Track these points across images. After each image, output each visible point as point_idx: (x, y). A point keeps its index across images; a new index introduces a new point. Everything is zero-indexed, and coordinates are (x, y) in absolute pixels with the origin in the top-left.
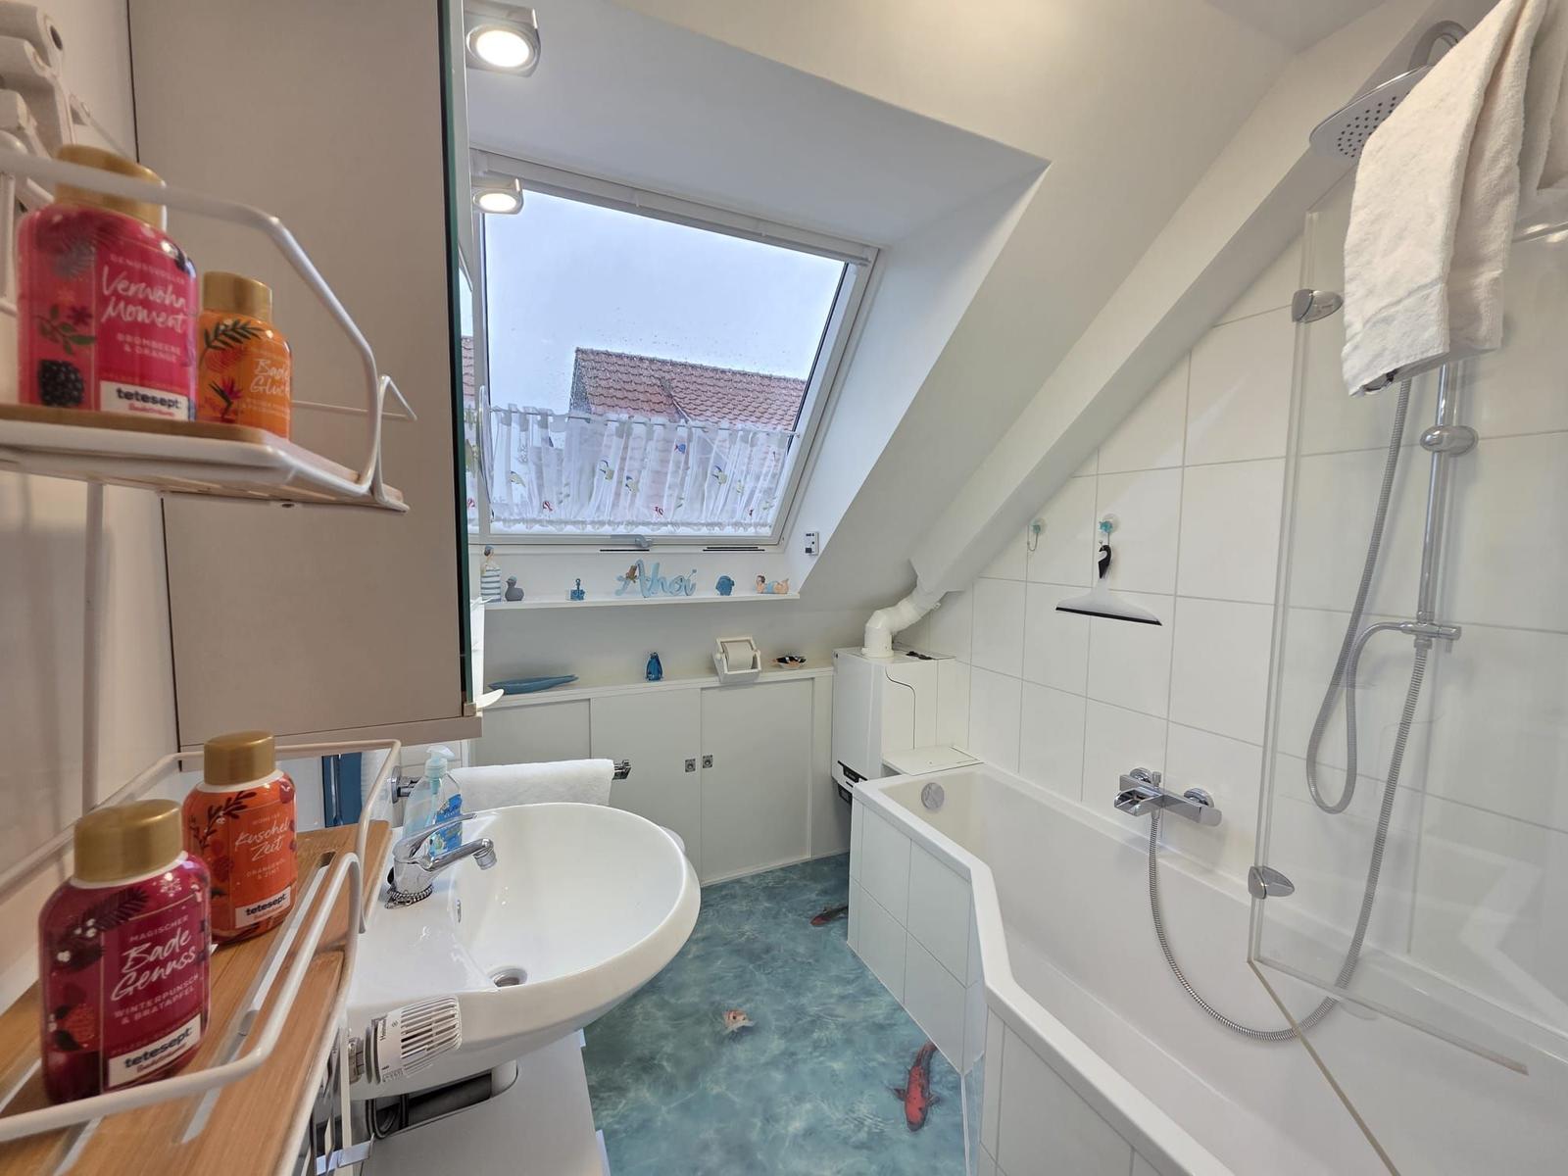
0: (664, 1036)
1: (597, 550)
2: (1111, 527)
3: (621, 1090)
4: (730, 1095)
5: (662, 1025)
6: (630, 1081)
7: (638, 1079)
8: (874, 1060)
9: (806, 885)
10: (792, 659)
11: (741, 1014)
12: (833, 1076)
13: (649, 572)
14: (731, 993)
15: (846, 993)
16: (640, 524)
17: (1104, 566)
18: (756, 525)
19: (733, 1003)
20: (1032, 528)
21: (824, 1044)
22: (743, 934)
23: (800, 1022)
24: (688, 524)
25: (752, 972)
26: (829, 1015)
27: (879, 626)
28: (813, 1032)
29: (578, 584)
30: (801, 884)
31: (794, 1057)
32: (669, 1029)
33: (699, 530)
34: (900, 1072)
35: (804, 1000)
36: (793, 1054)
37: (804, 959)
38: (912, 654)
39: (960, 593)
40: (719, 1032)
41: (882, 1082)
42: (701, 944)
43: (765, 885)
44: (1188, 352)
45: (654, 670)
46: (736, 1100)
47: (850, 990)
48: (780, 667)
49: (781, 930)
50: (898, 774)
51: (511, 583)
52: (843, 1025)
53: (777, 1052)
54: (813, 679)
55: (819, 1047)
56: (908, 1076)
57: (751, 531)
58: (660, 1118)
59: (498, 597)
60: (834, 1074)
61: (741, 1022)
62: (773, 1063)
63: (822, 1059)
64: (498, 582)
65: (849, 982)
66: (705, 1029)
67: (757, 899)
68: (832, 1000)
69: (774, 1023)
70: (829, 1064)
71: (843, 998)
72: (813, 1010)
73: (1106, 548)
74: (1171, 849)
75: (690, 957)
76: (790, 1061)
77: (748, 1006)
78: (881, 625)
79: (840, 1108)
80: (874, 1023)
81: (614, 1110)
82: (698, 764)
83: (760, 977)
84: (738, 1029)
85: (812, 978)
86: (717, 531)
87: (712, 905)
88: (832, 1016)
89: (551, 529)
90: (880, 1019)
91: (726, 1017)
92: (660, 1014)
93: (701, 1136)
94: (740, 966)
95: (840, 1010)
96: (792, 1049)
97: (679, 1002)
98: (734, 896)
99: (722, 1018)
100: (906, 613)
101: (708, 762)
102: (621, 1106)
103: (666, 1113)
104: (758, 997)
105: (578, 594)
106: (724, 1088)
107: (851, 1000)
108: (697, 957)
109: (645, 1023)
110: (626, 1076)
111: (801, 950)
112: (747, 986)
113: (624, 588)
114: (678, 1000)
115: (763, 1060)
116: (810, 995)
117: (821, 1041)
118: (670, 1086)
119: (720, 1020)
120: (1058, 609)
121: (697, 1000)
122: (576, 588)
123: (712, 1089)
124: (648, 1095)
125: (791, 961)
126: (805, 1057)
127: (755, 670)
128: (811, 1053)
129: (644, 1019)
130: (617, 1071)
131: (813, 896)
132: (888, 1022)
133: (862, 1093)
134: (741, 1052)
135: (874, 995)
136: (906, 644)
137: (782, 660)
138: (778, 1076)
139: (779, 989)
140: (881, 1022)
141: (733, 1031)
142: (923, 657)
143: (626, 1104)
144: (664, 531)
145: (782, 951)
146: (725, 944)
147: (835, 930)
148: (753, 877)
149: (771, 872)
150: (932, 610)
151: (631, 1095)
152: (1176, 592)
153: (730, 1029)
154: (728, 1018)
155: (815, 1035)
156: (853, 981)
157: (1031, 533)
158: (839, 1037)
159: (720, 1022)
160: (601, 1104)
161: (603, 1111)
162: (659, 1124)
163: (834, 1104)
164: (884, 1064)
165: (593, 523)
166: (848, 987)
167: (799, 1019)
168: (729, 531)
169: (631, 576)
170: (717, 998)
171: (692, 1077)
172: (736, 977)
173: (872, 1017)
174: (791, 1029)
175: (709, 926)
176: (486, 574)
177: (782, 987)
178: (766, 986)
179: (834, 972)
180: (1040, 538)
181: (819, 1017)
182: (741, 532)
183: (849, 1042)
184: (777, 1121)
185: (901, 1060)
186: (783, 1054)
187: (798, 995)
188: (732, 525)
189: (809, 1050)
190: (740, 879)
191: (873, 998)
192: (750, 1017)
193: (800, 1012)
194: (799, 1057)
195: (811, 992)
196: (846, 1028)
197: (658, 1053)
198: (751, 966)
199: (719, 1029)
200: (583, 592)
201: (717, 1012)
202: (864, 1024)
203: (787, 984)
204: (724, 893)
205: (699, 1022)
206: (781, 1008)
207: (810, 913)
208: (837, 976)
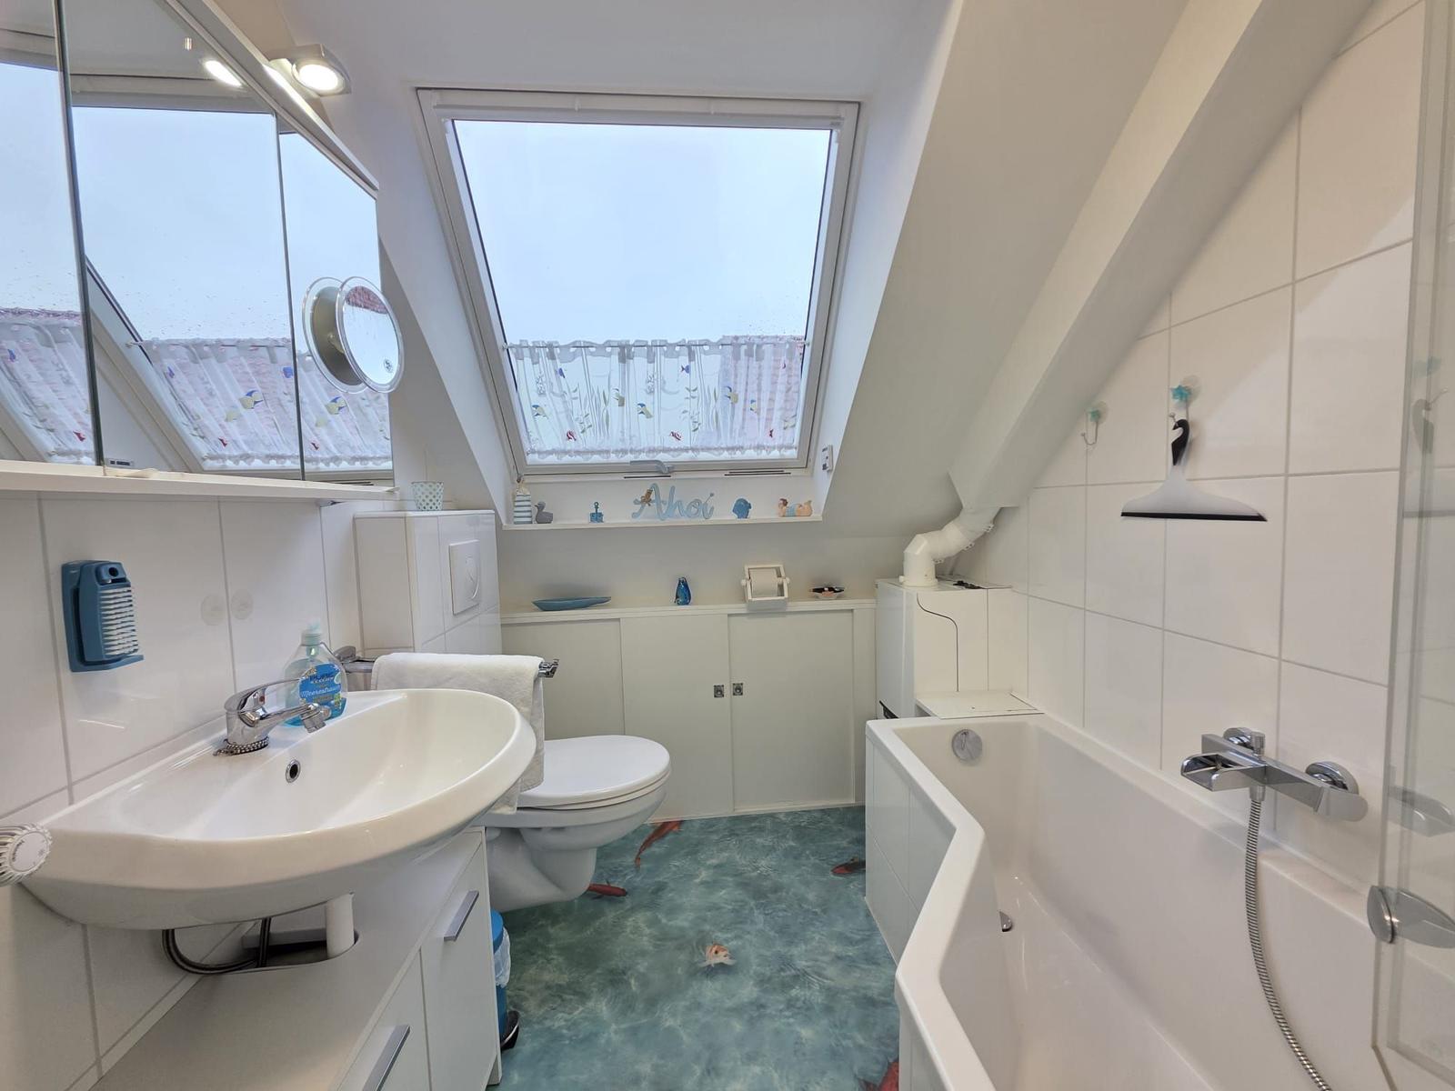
0: (643, 953)
1: (620, 477)
2: (1190, 393)
3: (583, 996)
4: (682, 1032)
5: (646, 943)
6: (595, 990)
7: (602, 990)
8: (850, 1038)
9: (840, 830)
10: (831, 589)
11: (724, 950)
12: (796, 1043)
13: (664, 495)
14: (723, 925)
15: (844, 954)
16: (660, 451)
17: (1179, 448)
18: (780, 448)
19: (720, 935)
20: (1090, 416)
21: (799, 1004)
22: (757, 868)
23: (782, 974)
24: (708, 449)
25: (752, 909)
26: (816, 973)
27: (918, 552)
28: (792, 987)
29: (597, 508)
30: (835, 828)
31: (762, 1010)
32: (651, 948)
33: (720, 454)
34: (878, 1062)
35: (795, 951)
36: (762, 1006)
37: (810, 907)
38: (961, 584)
39: (1015, 509)
40: (696, 963)
41: (851, 1068)
42: (712, 871)
43: (797, 824)
44: (1297, 110)
45: (684, 594)
46: (685, 1038)
47: (851, 951)
48: (817, 597)
49: (798, 872)
50: (929, 716)
51: (540, 507)
52: (829, 989)
53: (746, 1000)
54: (852, 610)
55: (793, 1006)
56: (886, 1069)
57: (775, 454)
58: (606, 1035)
59: (529, 520)
60: (799, 1041)
61: (721, 958)
62: (737, 1011)
63: (791, 1020)
64: (529, 506)
65: (851, 942)
66: (683, 957)
67: (784, 836)
68: (826, 959)
69: (754, 967)
70: (798, 1029)
71: (839, 958)
72: (801, 964)
73: (1183, 424)
74: (1290, 849)
75: (697, 881)
76: (755, 1014)
77: (735, 943)
78: (922, 552)
79: (792, 1083)
80: (865, 997)
81: (570, 1014)
82: (728, 691)
83: (759, 917)
84: (716, 965)
85: (813, 929)
86: (738, 455)
87: (737, 835)
88: (820, 975)
89: (579, 459)
90: (874, 993)
91: (708, 949)
92: (647, 931)
93: (637, 1067)
94: (742, 901)
95: (831, 971)
96: (763, 1001)
97: (670, 923)
98: (761, 829)
99: (704, 950)
100: (953, 538)
101: (738, 689)
102: (576, 1013)
103: (613, 1033)
104: (748, 937)
105: (597, 517)
106: (679, 1022)
107: (848, 963)
108: (702, 883)
109: (631, 936)
110: (594, 984)
111: (811, 896)
112: (741, 922)
113: (641, 510)
114: (670, 921)
115: (729, 1004)
116: (804, 947)
117: (798, 999)
118: (629, 1006)
119: (701, 951)
120: (1124, 514)
121: (686, 924)
122: (594, 511)
123: (666, 1020)
124: (604, 1008)
125: (797, 906)
126: (774, 1013)
127: (782, 598)
128: (781, 1011)
129: (632, 933)
130: (589, 977)
131: (844, 843)
132: (882, 998)
133: (823, 1073)
134: (710, 990)
135: (876, 963)
136: (953, 573)
137: (821, 590)
138: (738, 1026)
139: (772, 933)
140: (875, 997)
141: (710, 966)
142: (973, 587)
143: (583, 1011)
144: (685, 457)
145: (790, 894)
146: (736, 875)
147: (855, 883)
148: (788, 814)
149: (809, 811)
150: (985, 533)
151: (590, 1004)
152: (1287, 470)
153: (707, 963)
154: (710, 950)
155: (794, 992)
156: (857, 942)
157: (1090, 423)
158: (820, 1001)
159: (701, 954)
160: (560, 1005)
161: (561, 1012)
162: (603, 1041)
163: (787, 1078)
164: (860, 1047)
165: (616, 452)
166: (850, 948)
167: (782, 970)
168: (751, 454)
169: (647, 499)
170: (707, 927)
171: (652, 1002)
172: (733, 911)
173: (864, 988)
174: (770, 979)
175: (727, 855)
176: (517, 499)
177: (776, 932)
178: (760, 926)
179: (839, 927)
180: (1101, 426)
181: (805, 973)
182: (764, 455)
183: (828, 1010)
184: (718, 1075)
185: (883, 1048)
186: (752, 1003)
187: (790, 943)
188: (754, 448)
189: (781, 1007)
190: (775, 814)
191: (874, 967)
192: (733, 954)
193: (786, 962)
194: (768, 1011)
195: (806, 943)
196: (832, 993)
197: (630, 969)
198: (752, 903)
199: (696, 960)
200: (601, 515)
201: (702, 942)
202: (854, 994)
203: (782, 930)
204: (753, 825)
205: (680, 948)
206: (768, 954)
207: (835, 860)
208: (841, 934)
